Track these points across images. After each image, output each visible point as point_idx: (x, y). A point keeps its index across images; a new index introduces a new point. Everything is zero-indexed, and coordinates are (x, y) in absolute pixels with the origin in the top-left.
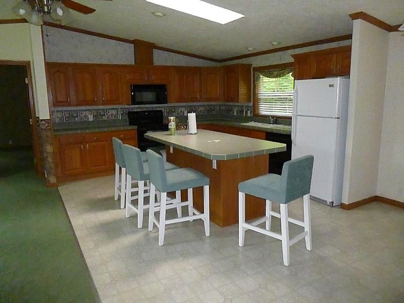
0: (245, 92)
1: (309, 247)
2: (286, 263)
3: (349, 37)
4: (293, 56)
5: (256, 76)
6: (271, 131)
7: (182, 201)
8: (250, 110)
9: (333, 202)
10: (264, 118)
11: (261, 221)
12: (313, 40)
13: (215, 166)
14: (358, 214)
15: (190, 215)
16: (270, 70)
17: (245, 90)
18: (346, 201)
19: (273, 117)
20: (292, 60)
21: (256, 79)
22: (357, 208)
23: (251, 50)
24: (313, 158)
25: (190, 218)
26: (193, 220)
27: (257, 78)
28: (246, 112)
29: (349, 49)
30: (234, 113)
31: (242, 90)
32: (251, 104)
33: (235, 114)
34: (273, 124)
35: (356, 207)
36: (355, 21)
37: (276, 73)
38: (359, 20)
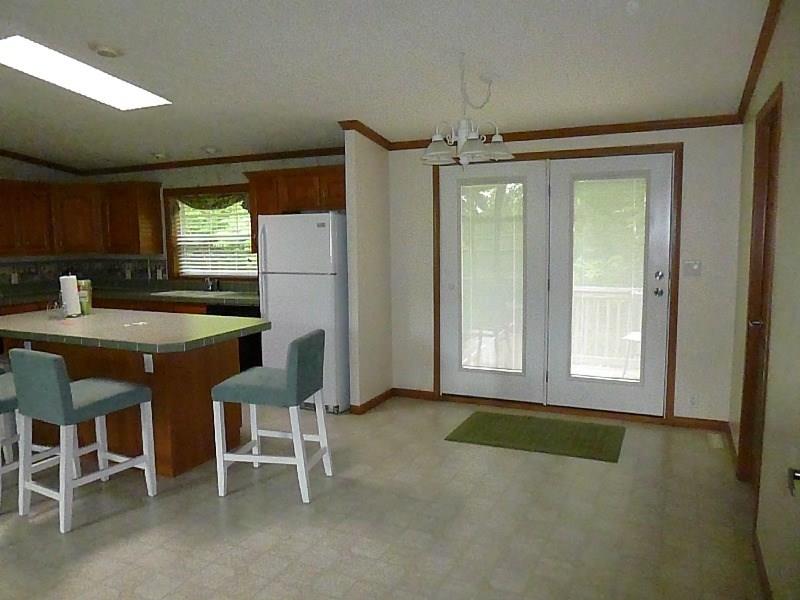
0: (150, 234)
1: (329, 472)
2: (306, 499)
3: (341, 151)
4: (247, 174)
5: (171, 207)
6: (216, 302)
7: (82, 444)
8: (162, 268)
9: (338, 407)
10: (192, 281)
11: (246, 447)
12: (278, 149)
13: (149, 368)
14: (377, 417)
15: (101, 467)
16: (200, 195)
17: (149, 230)
18: (357, 401)
19: (212, 278)
20: (245, 180)
21: (172, 211)
22: (373, 410)
23: (162, 157)
24: (324, 332)
25: (103, 474)
26: (110, 476)
27: (174, 208)
28: (154, 273)
29: (340, 171)
30: (124, 275)
31: (145, 231)
32: (165, 256)
33: (128, 276)
34: (212, 290)
35: (370, 409)
36: (347, 132)
37: (211, 201)
38: (354, 131)
